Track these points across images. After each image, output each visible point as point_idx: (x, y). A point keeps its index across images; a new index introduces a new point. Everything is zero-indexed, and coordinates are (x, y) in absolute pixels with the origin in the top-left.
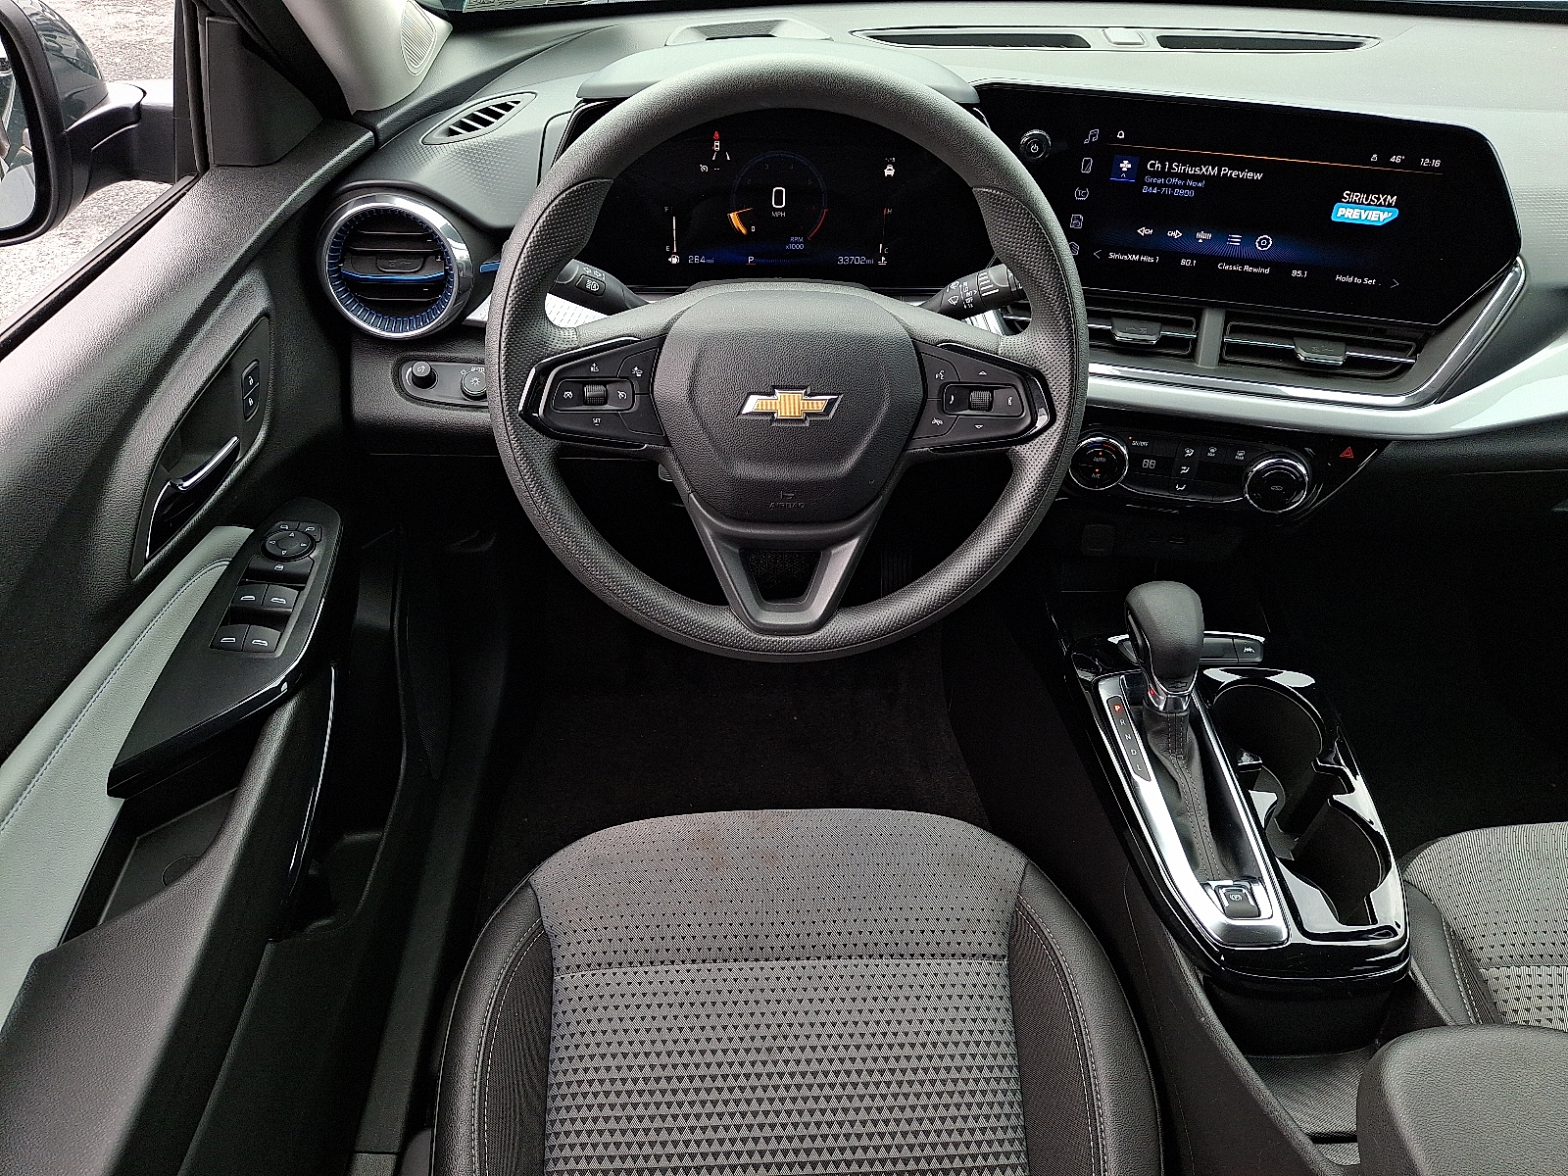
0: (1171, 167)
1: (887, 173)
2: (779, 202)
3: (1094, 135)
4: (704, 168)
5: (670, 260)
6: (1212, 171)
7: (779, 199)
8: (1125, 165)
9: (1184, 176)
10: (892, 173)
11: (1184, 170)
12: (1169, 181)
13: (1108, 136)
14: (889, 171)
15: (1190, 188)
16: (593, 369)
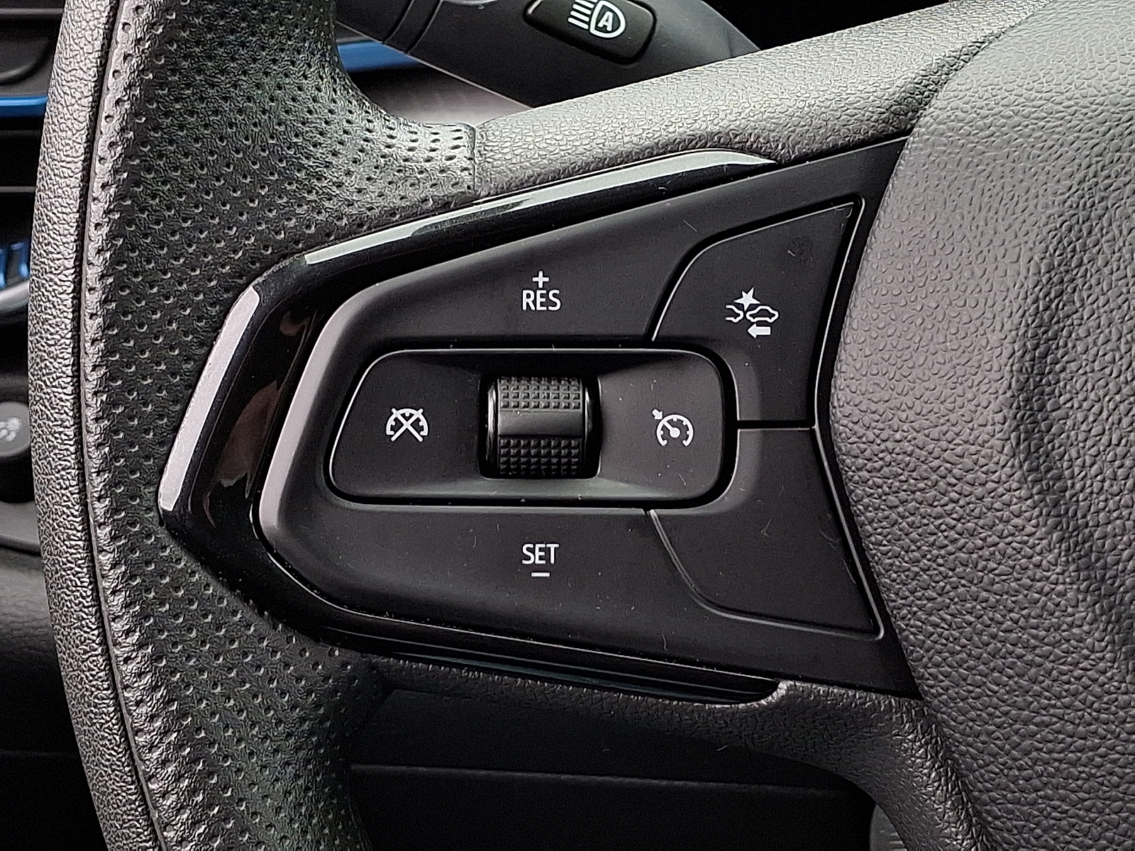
16: (529, 300)
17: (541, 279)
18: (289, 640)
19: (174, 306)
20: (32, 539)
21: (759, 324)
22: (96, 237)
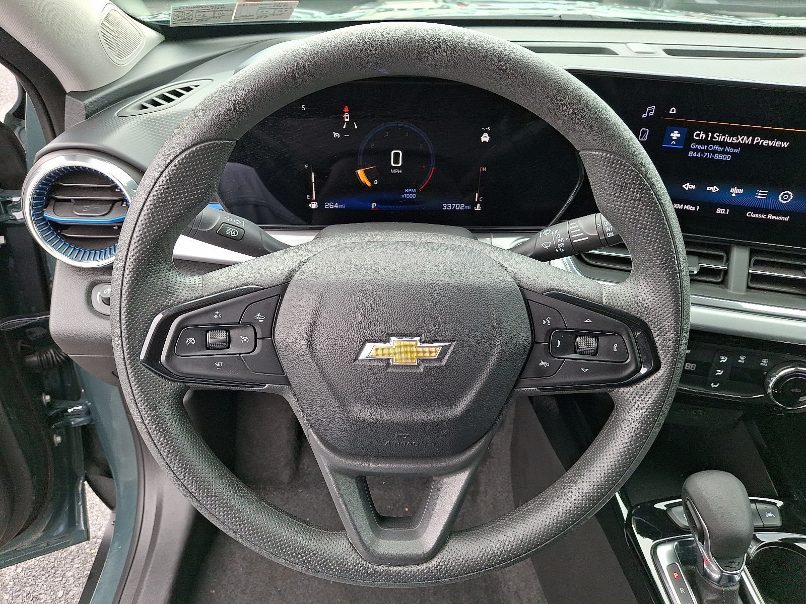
0: (713, 137)
1: (483, 139)
2: (396, 162)
3: (651, 111)
4: (336, 135)
5: (310, 205)
6: (746, 140)
7: (396, 160)
8: (675, 135)
9: (723, 144)
10: (487, 139)
11: (724, 138)
12: (711, 147)
13: (662, 111)
14: (485, 138)
15: (728, 153)
16: (215, 316)
17: (217, 313)
18: (168, 383)
19: (141, 322)
20: (108, 313)
21: (261, 319)
22: (124, 310)
